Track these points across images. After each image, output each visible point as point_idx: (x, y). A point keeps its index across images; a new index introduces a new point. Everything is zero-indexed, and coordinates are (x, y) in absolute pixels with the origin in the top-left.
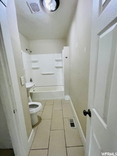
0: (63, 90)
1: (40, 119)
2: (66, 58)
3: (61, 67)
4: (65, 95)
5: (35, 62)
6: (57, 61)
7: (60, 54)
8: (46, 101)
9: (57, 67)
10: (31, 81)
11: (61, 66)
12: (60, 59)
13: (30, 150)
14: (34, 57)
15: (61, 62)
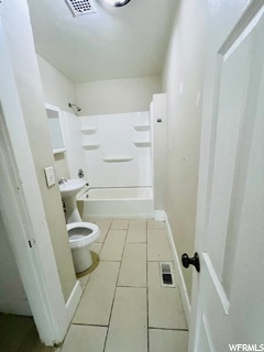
0: (151, 197)
1: (96, 259)
2: (159, 121)
3: (148, 145)
4: (156, 209)
5: (90, 132)
6: (138, 129)
7: (146, 113)
8: (113, 219)
9: (138, 145)
10: (81, 174)
11: (147, 140)
12: (146, 124)
13: (71, 323)
14: (86, 122)
15: (147, 133)
